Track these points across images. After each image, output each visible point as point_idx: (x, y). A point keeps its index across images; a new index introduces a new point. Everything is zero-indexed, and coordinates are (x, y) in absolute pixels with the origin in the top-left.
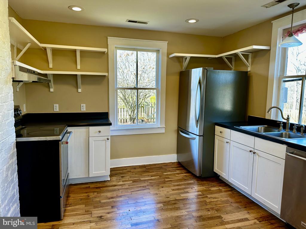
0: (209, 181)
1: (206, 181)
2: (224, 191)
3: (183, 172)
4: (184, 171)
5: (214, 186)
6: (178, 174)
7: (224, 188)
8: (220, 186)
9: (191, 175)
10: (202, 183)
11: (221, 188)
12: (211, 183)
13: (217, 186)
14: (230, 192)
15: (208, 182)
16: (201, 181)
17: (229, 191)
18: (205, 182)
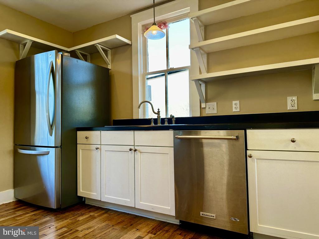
0: (73, 210)
1: (68, 212)
2: (97, 216)
3: (27, 212)
4: (29, 210)
5: (82, 215)
6: (20, 216)
7: (96, 212)
8: (90, 212)
9: (44, 211)
10: (64, 215)
11: (92, 214)
12: (76, 213)
13: (86, 213)
14: (106, 215)
15: (72, 212)
16: (61, 214)
17: (103, 214)
18: (67, 214)
